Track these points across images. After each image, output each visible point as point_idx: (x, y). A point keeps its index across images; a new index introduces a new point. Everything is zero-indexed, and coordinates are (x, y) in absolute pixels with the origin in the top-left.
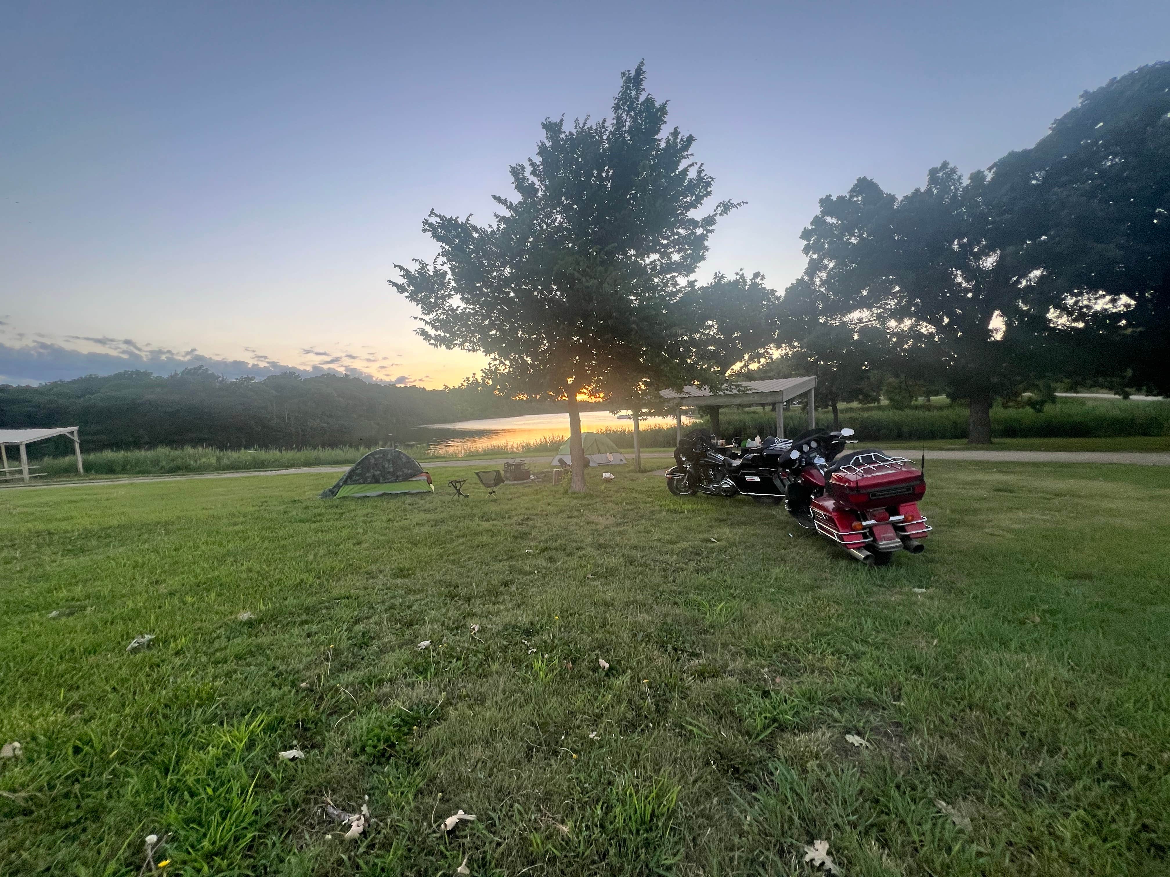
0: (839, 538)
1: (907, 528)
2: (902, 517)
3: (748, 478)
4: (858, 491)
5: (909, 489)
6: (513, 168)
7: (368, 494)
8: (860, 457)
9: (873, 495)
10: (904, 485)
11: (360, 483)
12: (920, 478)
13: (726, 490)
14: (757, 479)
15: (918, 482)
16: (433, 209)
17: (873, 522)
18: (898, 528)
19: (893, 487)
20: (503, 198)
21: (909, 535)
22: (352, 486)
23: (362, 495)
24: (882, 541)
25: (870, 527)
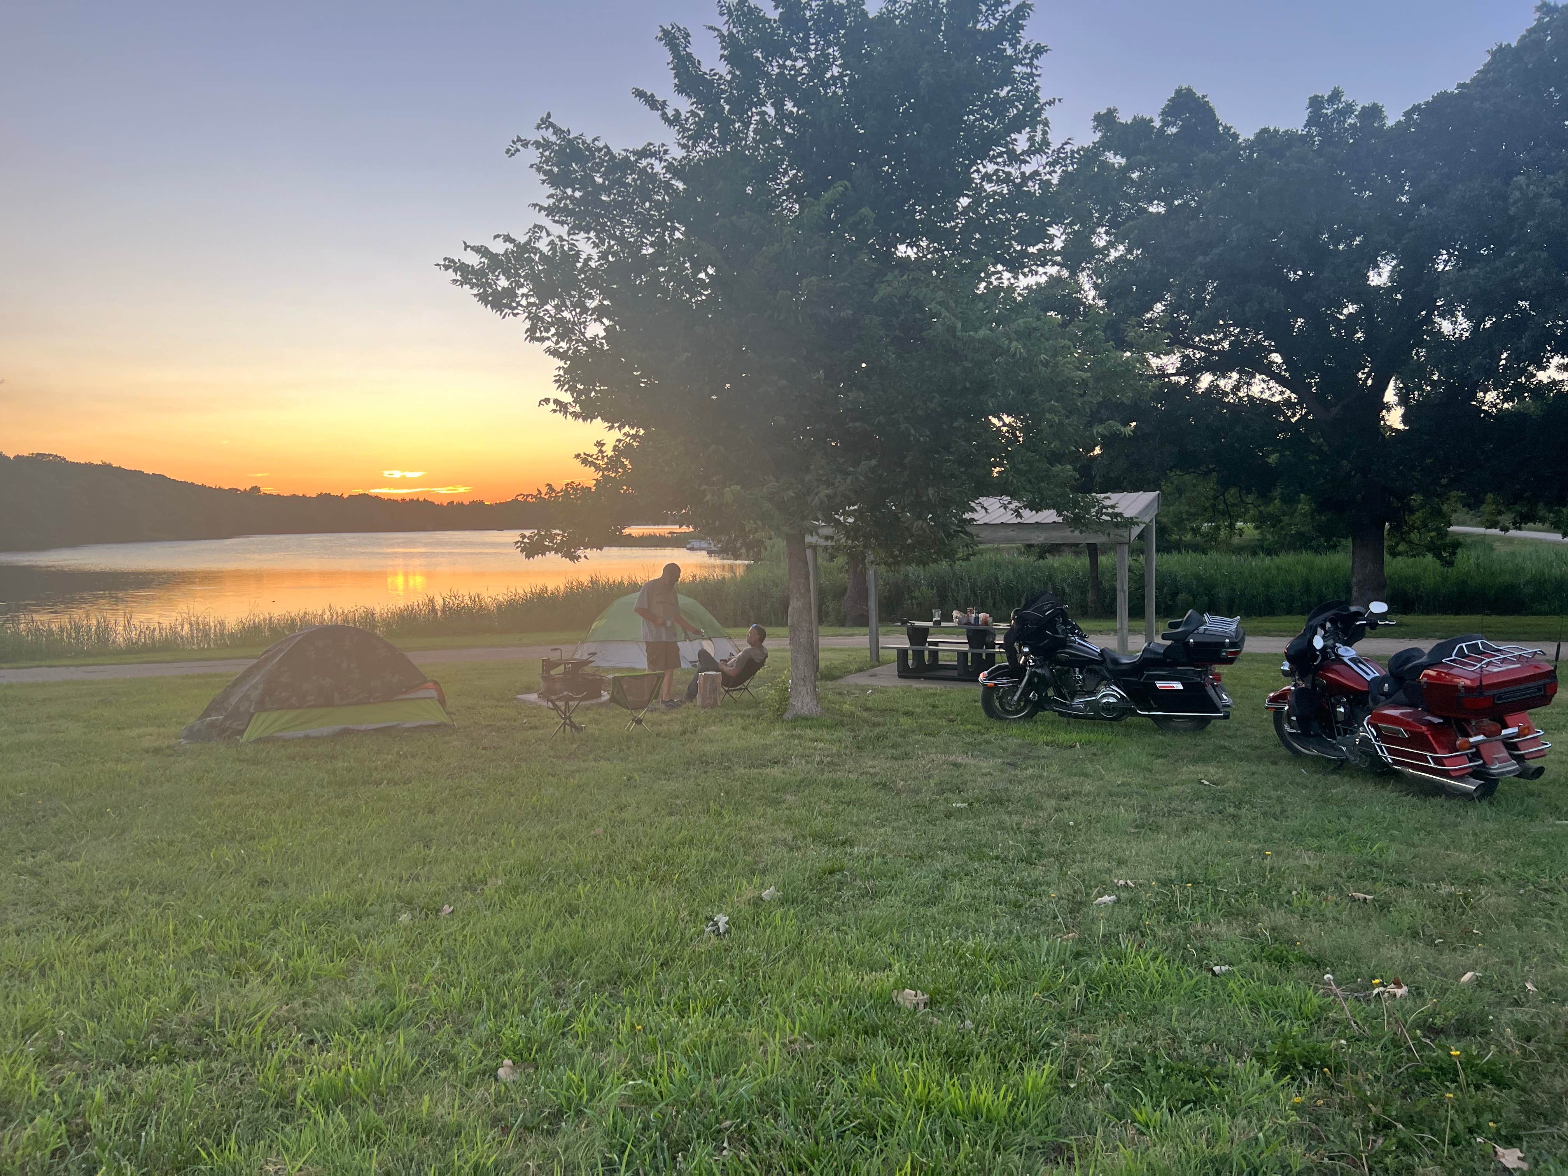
0: (1435, 764)
1: (1520, 745)
2: (1515, 730)
3: (1159, 684)
4: (1481, 693)
5: (1539, 690)
6: (666, 33)
7: (313, 732)
8: (1464, 645)
9: (1500, 698)
10: (1531, 685)
11: (292, 707)
12: (1551, 675)
13: (1108, 707)
14: (1178, 686)
15: (1548, 681)
16: (549, 115)
17: (1481, 737)
18: (1510, 746)
19: (1522, 686)
20: (659, 98)
21: (1522, 755)
22: (275, 714)
23: (300, 733)
24: (1493, 764)
25: (1476, 745)
